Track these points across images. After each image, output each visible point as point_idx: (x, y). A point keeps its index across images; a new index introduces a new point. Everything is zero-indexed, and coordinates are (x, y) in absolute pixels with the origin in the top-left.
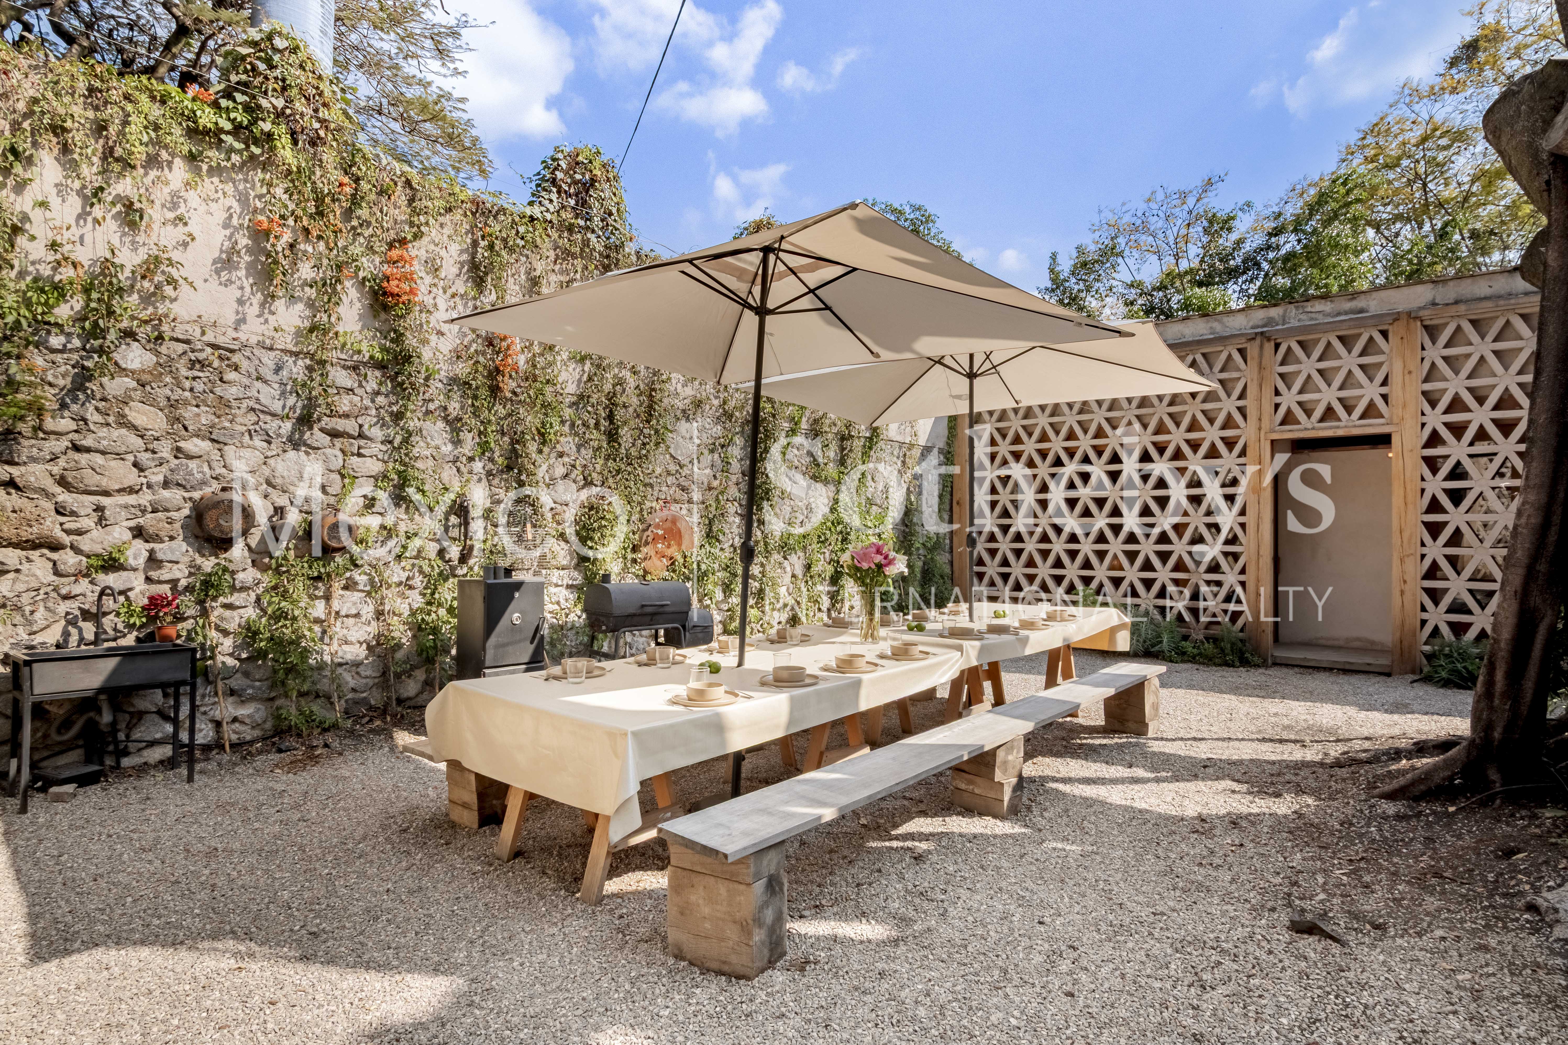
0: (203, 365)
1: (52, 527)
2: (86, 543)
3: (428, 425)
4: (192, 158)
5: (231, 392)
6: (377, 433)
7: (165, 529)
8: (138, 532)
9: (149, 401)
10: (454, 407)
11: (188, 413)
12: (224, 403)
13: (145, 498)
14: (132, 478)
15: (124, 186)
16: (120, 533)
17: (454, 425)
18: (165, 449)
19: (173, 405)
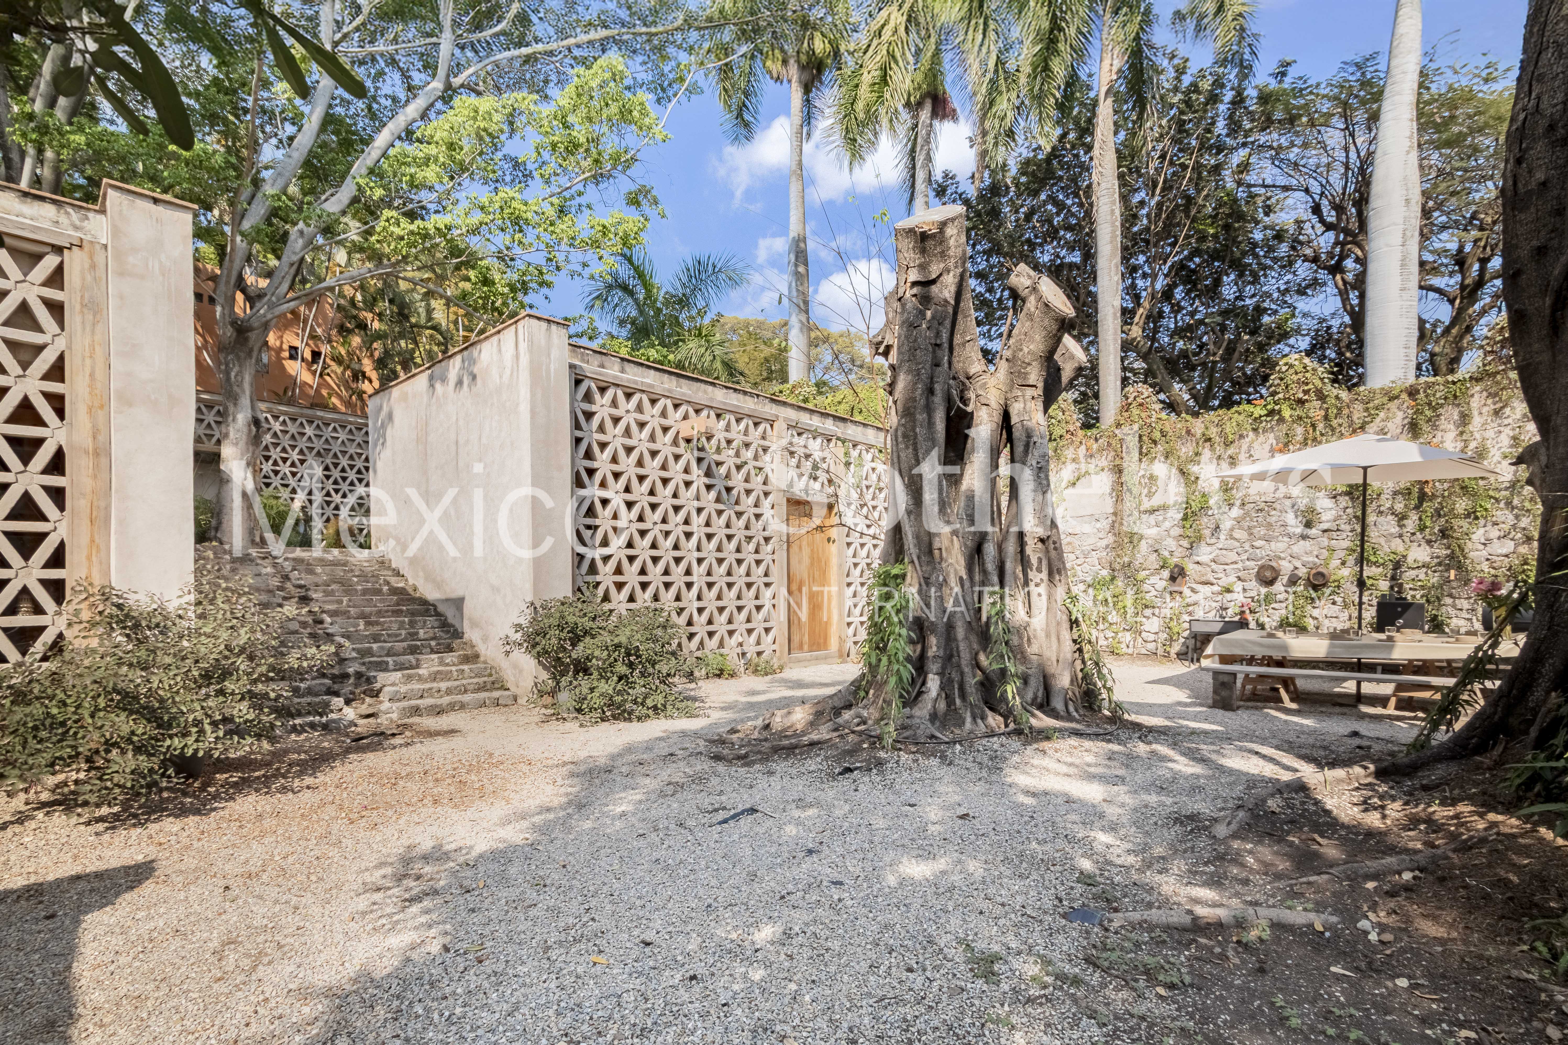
0: (1261, 510)
1: (1210, 577)
2: (1220, 582)
3: (1381, 519)
4: (1255, 430)
5: (1273, 520)
6: (1348, 528)
7: (1248, 577)
8: (1239, 579)
9: (1241, 528)
10: (1399, 507)
11: (1255, 531)
12: (1270, 525)
13: (1240, 566)
14: (1235, 557)
15: (1231, 451)
16: (1232, 579)
17: (1401, 518)
18: (1247, 546)
19: (1249, 528)
